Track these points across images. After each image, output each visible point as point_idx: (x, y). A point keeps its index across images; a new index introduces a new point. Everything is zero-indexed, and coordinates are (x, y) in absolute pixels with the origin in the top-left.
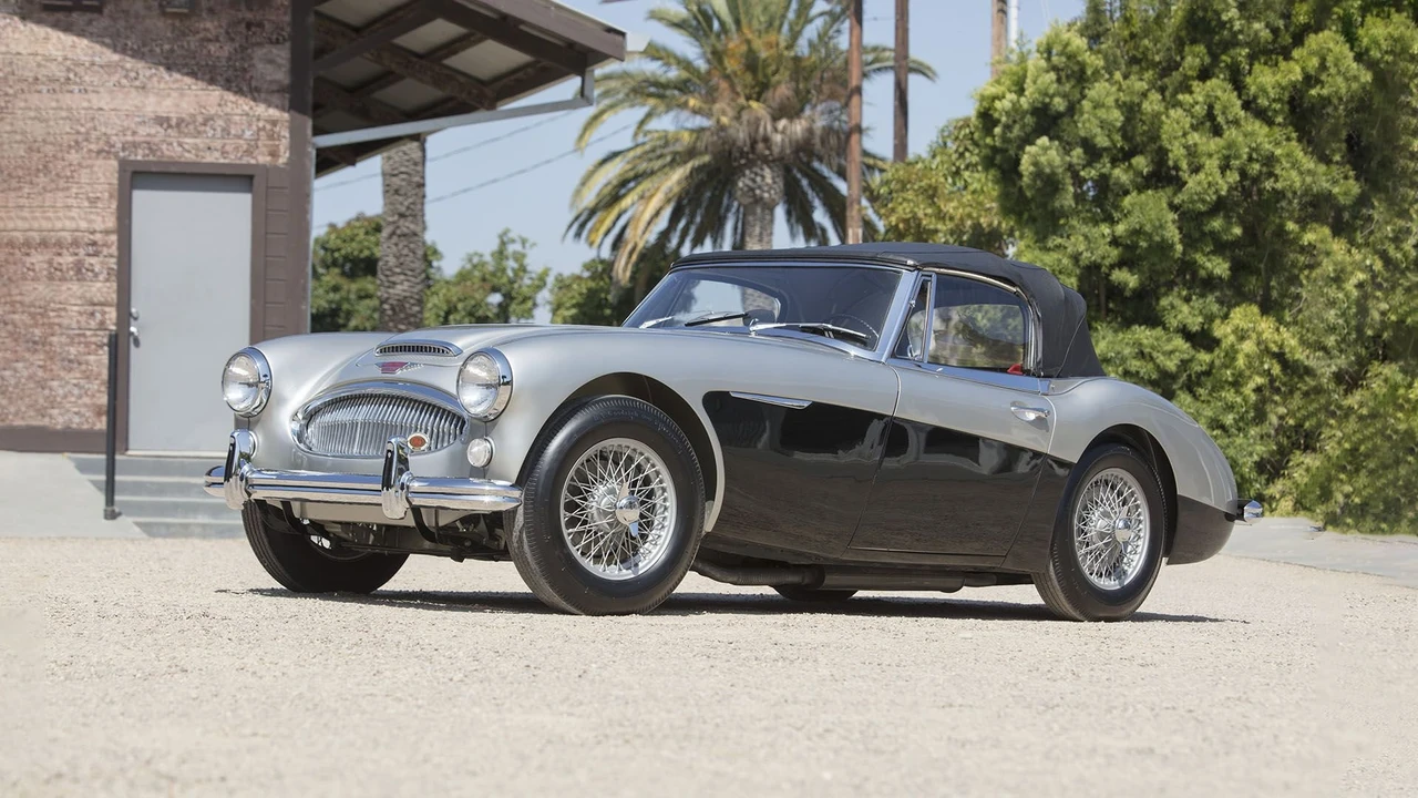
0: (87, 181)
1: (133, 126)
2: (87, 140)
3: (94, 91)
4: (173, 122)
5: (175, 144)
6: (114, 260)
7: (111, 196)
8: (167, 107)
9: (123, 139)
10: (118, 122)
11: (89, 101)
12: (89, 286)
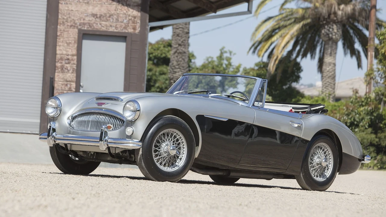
0: (67, 36)
1: (84, 17)
2: (67, 21)
3: (70, 4)
4: (98, 16)
5: (99, 24)
6: (75, 66)
7: (75, 42)
8: (96, 10)
9: (80, 22)
10: (78, 15)
11: (68, 7)
12: (66, 75)
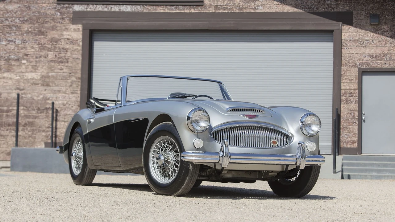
0: (349, 75)
1: (362, 58)
2: (349, 63)
3: (350, 48)
4: (374, 56)
5: (375, 63)
6: (357, 98)
7: (356, 79)
8: (372, 52)
9: (359, 62)
10: (358, 57)
11: (349, 51)
12: (350, 105)
